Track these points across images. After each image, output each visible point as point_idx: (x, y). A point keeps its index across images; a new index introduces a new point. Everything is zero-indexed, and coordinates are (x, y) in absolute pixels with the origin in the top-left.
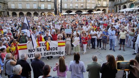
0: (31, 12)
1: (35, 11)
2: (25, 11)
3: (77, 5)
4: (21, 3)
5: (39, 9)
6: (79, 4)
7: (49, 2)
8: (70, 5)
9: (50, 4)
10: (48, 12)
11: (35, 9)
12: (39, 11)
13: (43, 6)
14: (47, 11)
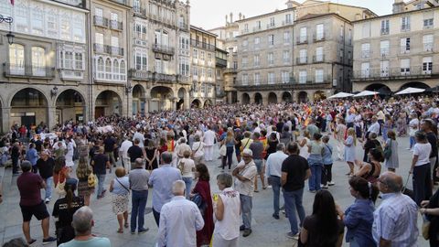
0: (276, 92)
1: (284, 89)
2: (263, 90)
3: (405, 64)
4: (259, 73)
5: (294, 85)
6: (416, 58)
7: (319, 63)
8: (379, 65)
9: (322, 68)
10: (315, 91)
11: (285, 85)
12: (293, 89)
13: (302, 76)
14: (312, 88)
